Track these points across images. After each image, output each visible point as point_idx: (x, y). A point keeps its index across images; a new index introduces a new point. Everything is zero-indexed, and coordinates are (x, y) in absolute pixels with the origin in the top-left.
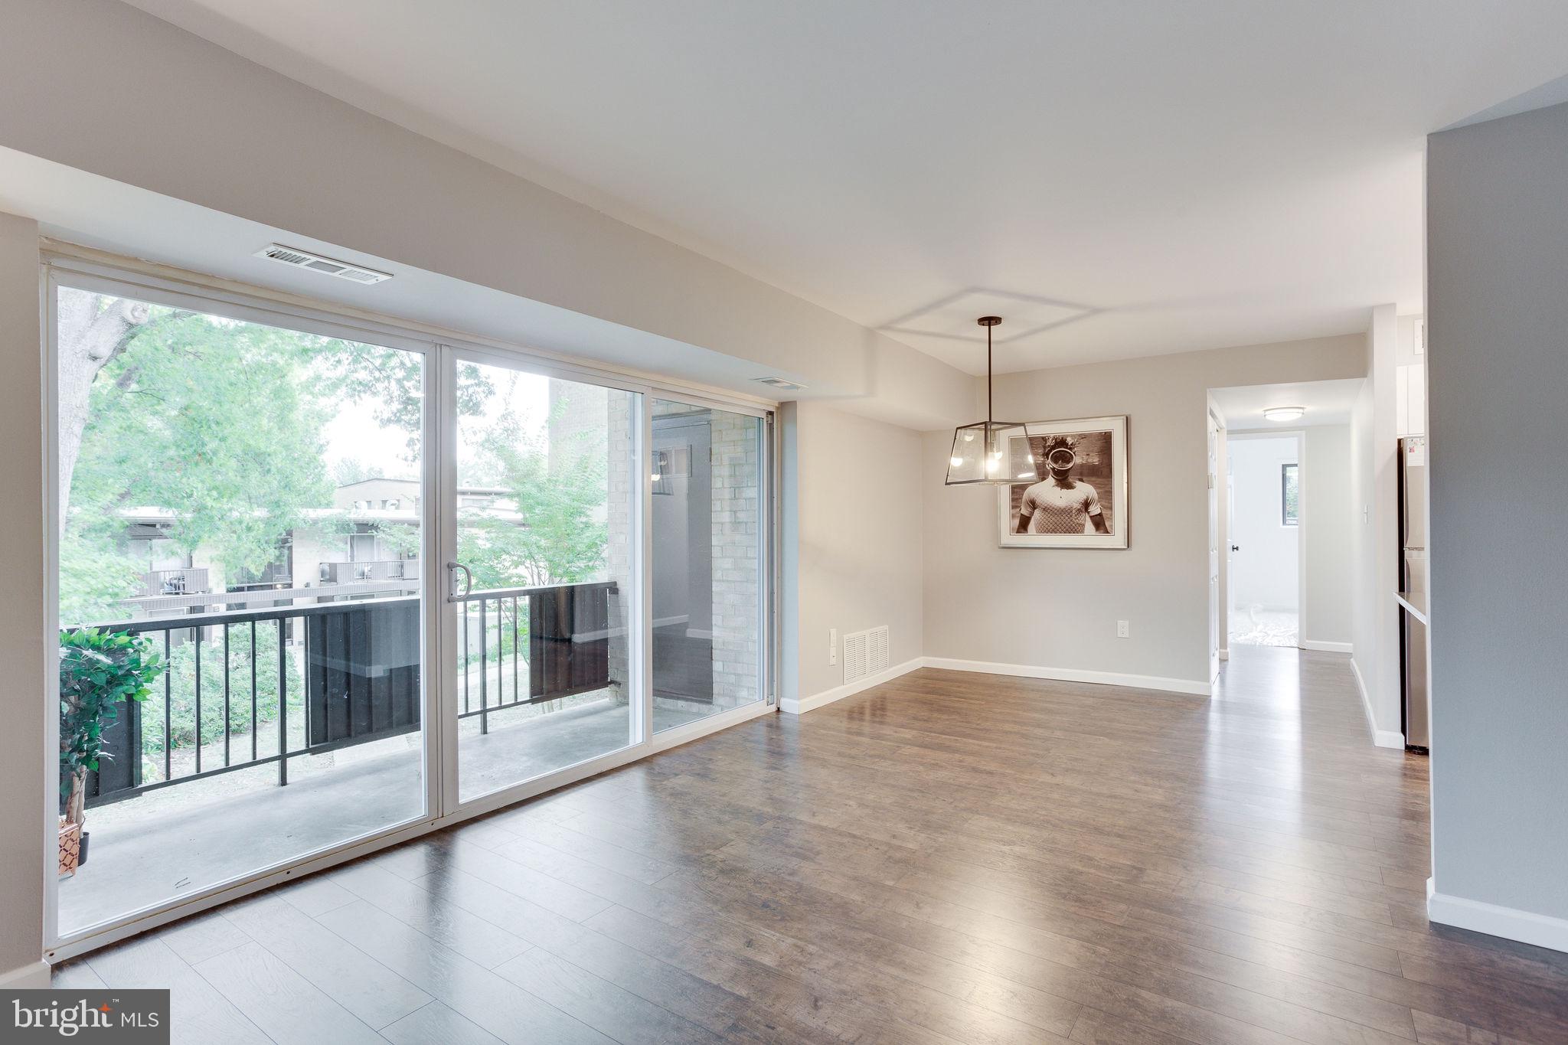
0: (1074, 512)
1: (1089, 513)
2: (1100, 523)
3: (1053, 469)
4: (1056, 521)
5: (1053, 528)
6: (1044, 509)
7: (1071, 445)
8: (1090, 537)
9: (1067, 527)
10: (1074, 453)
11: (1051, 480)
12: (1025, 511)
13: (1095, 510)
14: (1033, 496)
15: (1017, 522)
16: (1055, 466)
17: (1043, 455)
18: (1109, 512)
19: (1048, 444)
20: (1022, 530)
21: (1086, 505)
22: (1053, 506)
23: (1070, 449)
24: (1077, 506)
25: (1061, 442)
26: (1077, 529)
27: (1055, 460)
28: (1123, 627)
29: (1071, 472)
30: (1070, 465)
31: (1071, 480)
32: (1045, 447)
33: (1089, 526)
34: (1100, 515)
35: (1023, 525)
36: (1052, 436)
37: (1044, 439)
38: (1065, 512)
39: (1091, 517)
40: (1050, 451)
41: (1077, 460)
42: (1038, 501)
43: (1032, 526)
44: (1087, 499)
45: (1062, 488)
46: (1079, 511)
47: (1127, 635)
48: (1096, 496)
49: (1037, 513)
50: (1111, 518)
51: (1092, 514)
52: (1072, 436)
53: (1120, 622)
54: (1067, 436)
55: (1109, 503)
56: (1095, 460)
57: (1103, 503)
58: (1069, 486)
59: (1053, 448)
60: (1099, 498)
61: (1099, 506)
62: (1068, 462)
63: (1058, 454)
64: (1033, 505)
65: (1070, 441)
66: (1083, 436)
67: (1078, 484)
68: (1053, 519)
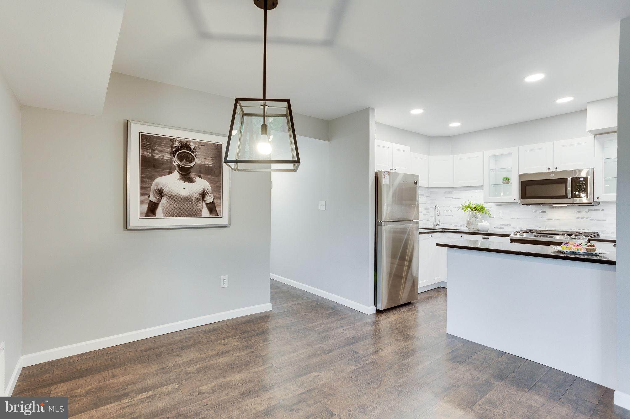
0: (194, 200)
1: (205, 201)
2: (212, 209)
3: (179, 166)
4: (180, 207)
5: (178, 212)
6: (170, 197)
7: (194, 149)
8: (206, 218)
9: (189, 212)
10: (195, 156)
11: (176, 175)
12: (153, 198)
13: (209, 199)
14: (161, 186)
15: (145, 207)
16: (180, 163)
17: (171, 153)
18: (219, 201)
19: (175, 145)
20: (151, 214)
21: (203, 195)
22: (178, 195)
23: (192, 152)
24: (196, 195)
25: (185, 145)
26: (196, 213)
27: (181, 158)
28: (225, 280)
29: (192, 170)
30: (192, 164)
31: (192, 176)
32: (172, 147)
33: (205, 211)
34: (213, 203)
35: (152, 210)
36: (178, 139)
37: (172, 141)
38: (187, 200)
39: (207, 204)
40: (176, 151)
41: (198, 161)
42: (165, 191)
43: (159, 211)
44: (204, 191)
45: (185, 181)
46: (198, 199)
47: (227, 285)
48: (210, 189)
49: (164, 201)
50: (220, 205)
51: (207, 202)
52: (194, 142)
53: (223, 277)
54: (191, 142)
55: (219, 194)
56: (210, 163)
57: (215, 194)
58: (191, 180)
59: (179, 149)
60: (212, 191)
61: (212, 196)
62: (191, 162)
63: (183, 154)
64: (161, 193)
65: (192, 145)
66: (202, 144)
67: (197, 179)
68: (178, 205)
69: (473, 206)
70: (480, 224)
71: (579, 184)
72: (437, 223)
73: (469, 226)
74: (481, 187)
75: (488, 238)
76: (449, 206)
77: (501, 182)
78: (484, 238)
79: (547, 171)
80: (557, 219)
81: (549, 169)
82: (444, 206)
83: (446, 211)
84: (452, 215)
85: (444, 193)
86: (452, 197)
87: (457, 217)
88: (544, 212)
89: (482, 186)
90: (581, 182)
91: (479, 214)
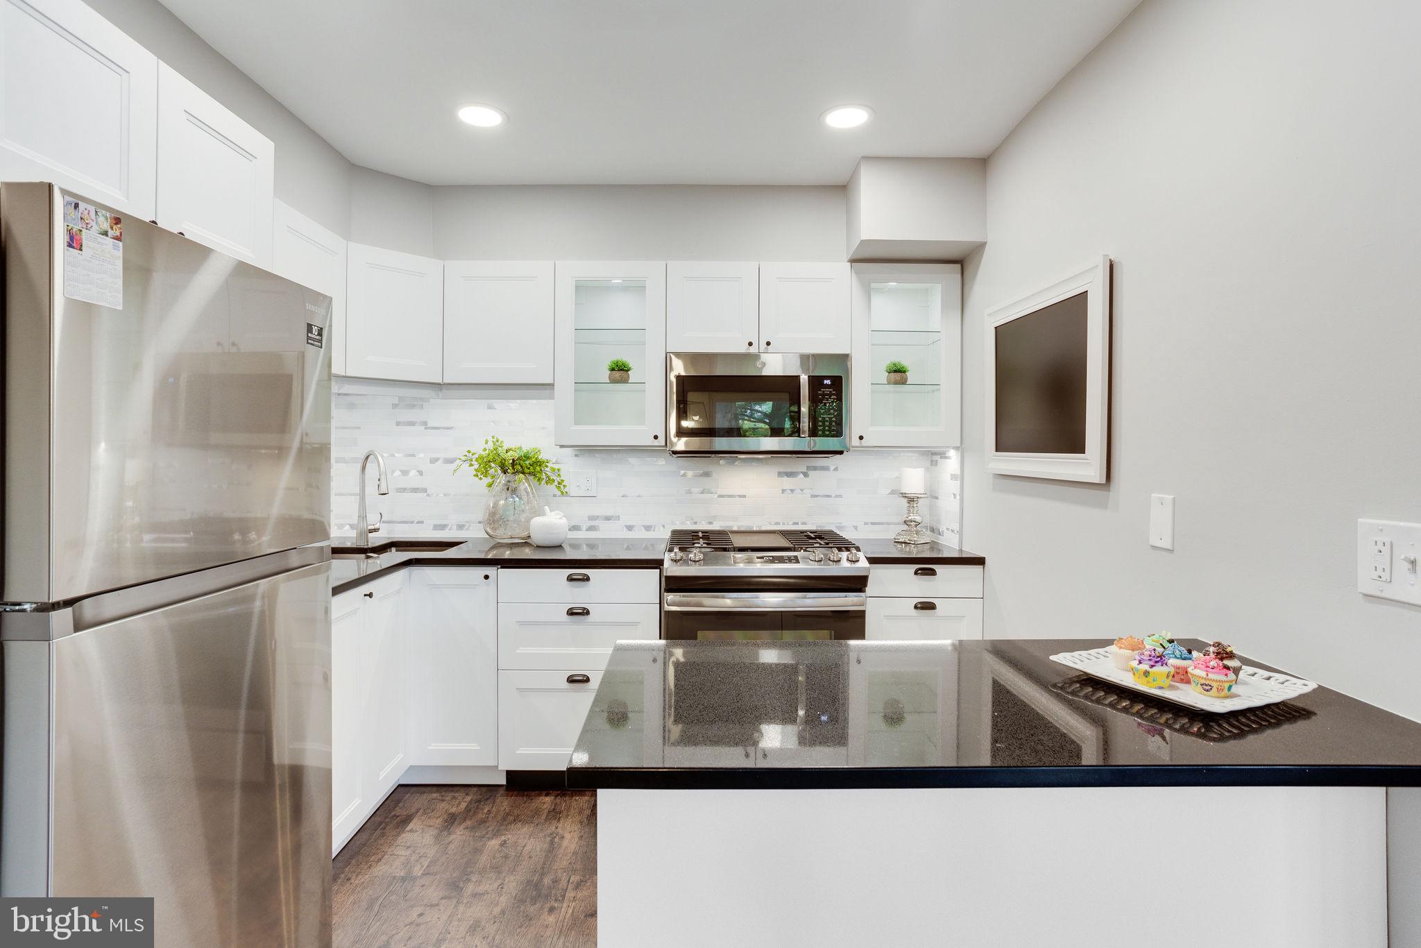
69: (509, 456)
70: (537, 521)
71: (824, 395)
72: (372, 520)
73: (494, 529)
74: (544, 388)
75: (588, 579)
76: (414, 456)
77: (605, 375)
78: (570, 579)
79: (742, 348)
80: (740, 496)
81: (750, 344)
82: (393, 455)
84: (425, 490)
85: (395, 406)
86: (425, 423)
87: (446, 496)
88: (707, 474)
89: (551, 386)
90: (827, 391)
91: (526, 485)
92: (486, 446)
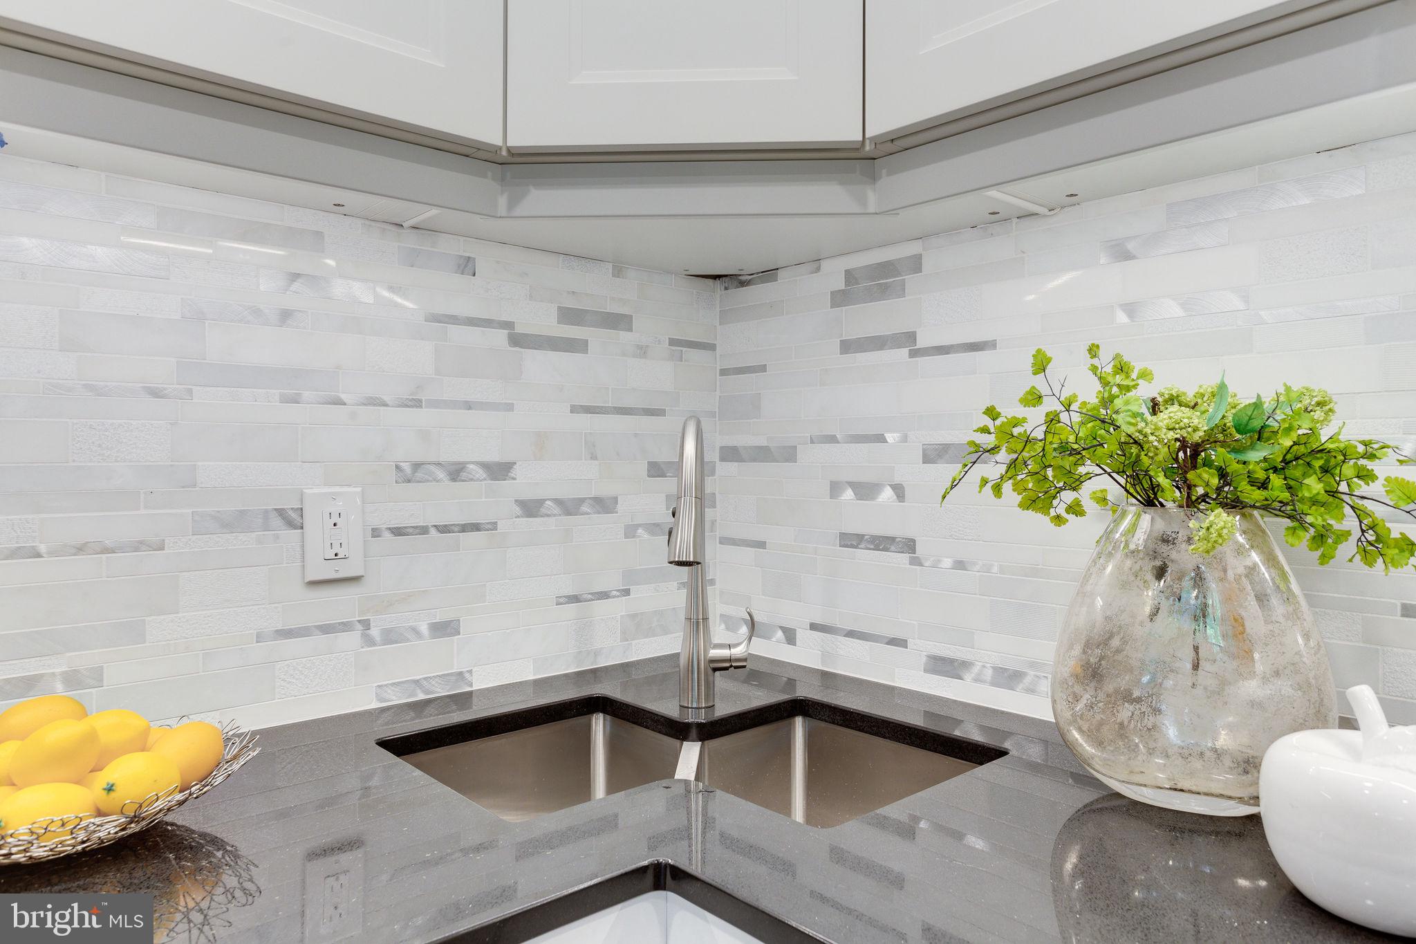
69: (1166, 429)
76: (880, 442)
83: (849, 494)
84: (909, 546)
85: (840, 299)
86: (911, 337)
87: (960, 565)
91: (1255, 557)
92: (1039, 383)
